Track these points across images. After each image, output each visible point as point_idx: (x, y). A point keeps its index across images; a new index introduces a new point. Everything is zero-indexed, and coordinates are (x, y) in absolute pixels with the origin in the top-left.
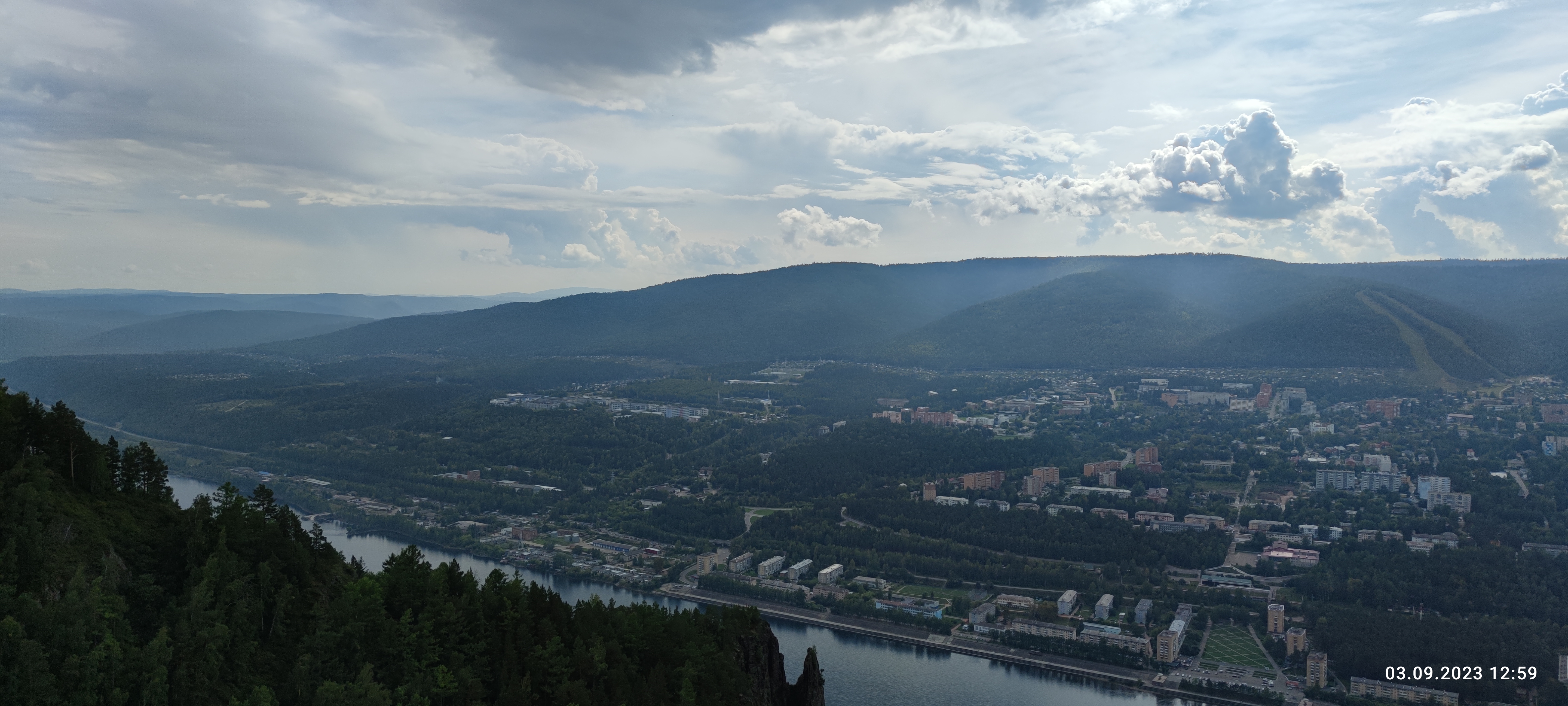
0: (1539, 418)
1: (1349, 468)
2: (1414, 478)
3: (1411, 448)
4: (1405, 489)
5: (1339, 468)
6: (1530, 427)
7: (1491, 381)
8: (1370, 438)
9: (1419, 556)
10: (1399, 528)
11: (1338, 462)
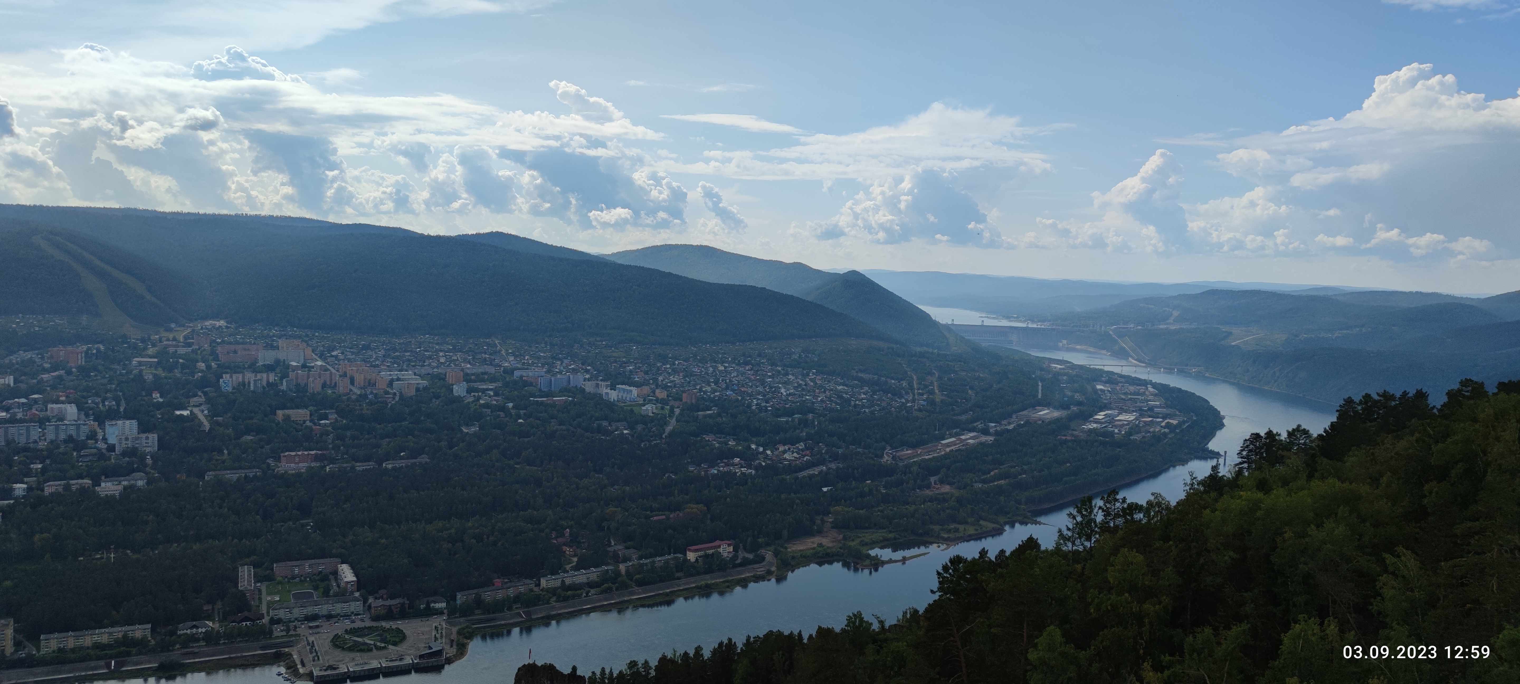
0: (216, 358)
1: (31, 421)
2: (101, 424)
3: (97, 394)
4: (92, 436)
5: (21, 421)
6: (209, 367)
7: (173, 325)
8: (54, 387)
9: (109, 501)
10: (87, 476)
11: (19, 416)
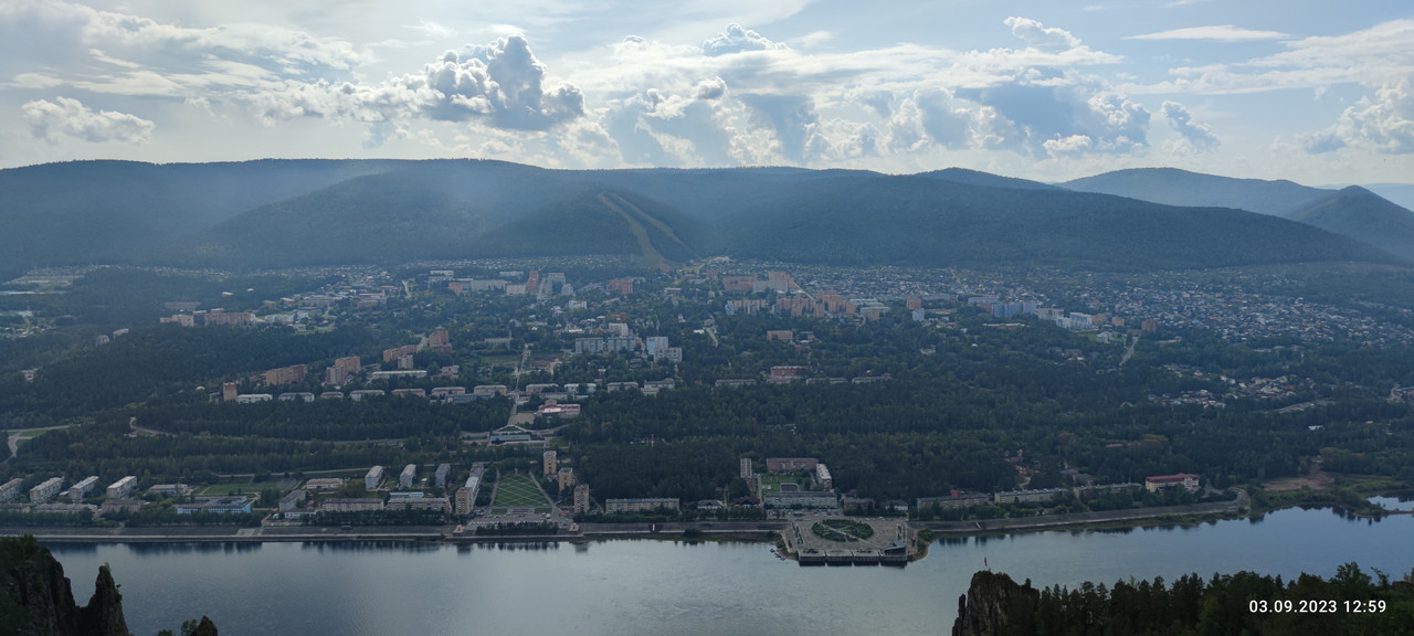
0: (723, 288)
1: (598, 336)
2: (644, 339)
3: (641, 316)
4: (638, 348)
5: (592, 336)
6: (717, 295)
7: (692, 261)
8: (613, 311)
9: (650, 399)
10: (635, 380)
11: (591, 332)
